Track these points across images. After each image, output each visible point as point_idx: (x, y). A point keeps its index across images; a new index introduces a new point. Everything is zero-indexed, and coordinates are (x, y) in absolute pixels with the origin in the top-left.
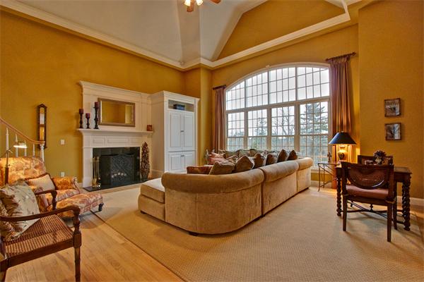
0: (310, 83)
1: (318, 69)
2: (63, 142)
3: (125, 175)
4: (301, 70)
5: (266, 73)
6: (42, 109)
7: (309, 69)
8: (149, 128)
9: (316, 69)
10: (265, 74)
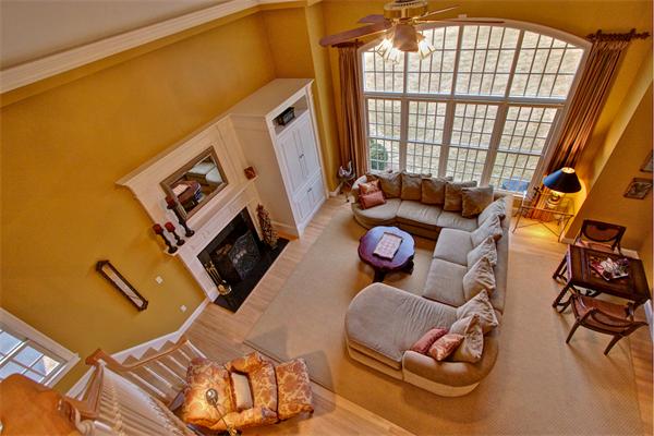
0: (538, 69)
1: (563, 44)
2: (159, 280)
3: (245, 252)
4: (531, 38)
5: (457, 28)
6: (105, 269)
7: (546, 40)
8: (250, 173)
9: (559, 43)
10: (453, 30)
